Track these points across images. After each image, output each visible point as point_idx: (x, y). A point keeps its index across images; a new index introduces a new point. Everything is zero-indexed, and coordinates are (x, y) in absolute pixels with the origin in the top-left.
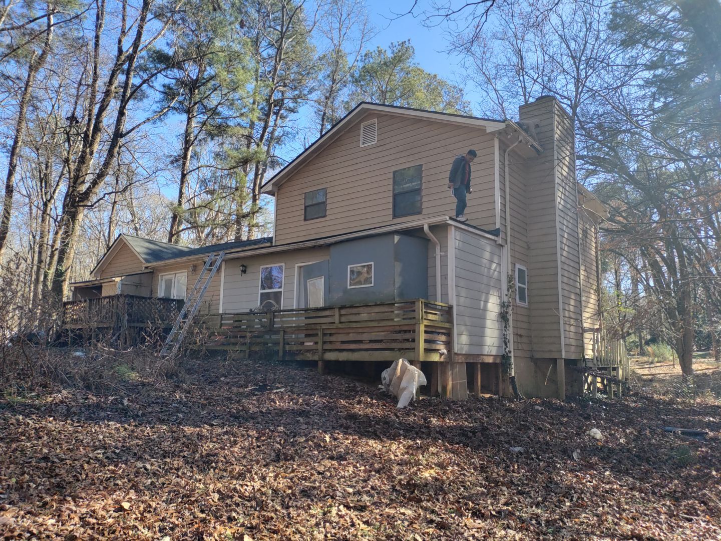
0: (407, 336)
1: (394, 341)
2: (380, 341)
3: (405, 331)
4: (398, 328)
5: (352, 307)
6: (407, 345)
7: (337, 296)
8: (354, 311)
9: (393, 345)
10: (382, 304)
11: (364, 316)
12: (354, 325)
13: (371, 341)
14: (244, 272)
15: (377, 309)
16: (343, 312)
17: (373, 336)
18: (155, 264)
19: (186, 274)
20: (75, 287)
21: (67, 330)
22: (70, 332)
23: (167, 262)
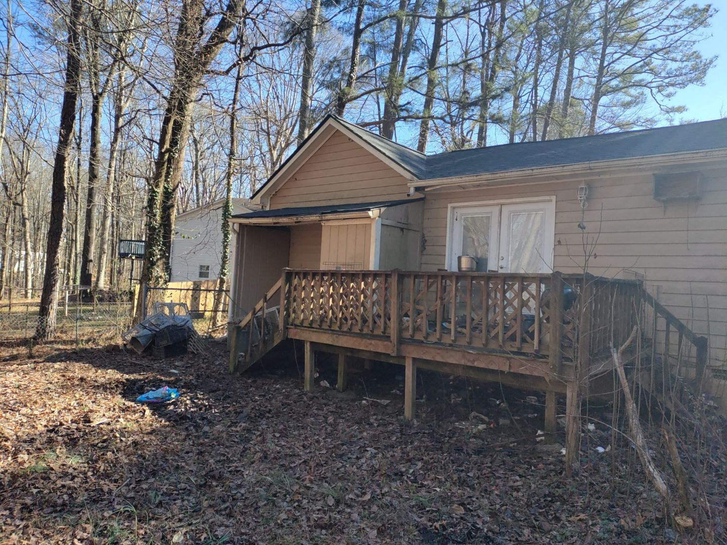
18: (455, 180)
19: (551, 208)
20: (240, 224)
21: (301, 344)
22: (307, 348)
23: (501, 175)
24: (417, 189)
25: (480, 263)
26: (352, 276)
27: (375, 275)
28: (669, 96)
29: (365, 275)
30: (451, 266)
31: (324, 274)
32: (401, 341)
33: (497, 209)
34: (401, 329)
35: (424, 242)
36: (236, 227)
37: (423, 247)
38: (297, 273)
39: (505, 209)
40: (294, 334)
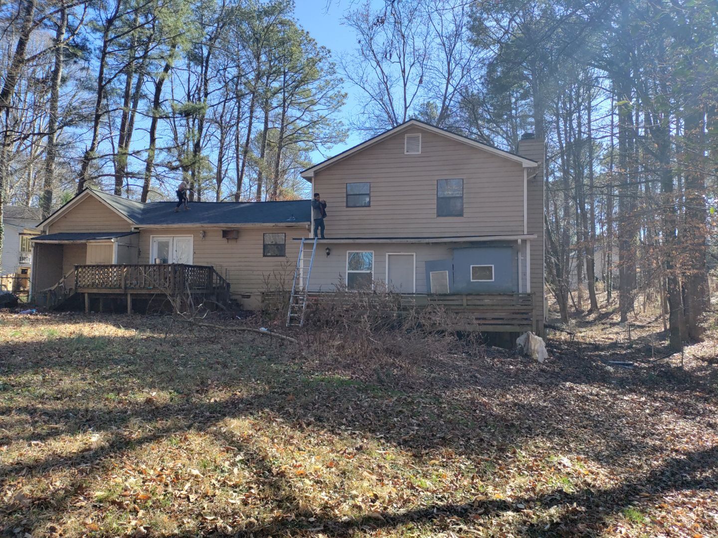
0: (525, 316)
1: (513, 319)
2: (502, 319)
3: (523, 313)
4: (517, 311)
5: (478, 295)
6: (525, 322)
7: (461, 286)
8: (478, 297)
9: (513, 322)
10: (504, 295)
11: (487, 301)
12: (479, 307)
13: (494, 319)
14: (328, 254)
15: (499, 298)
16: (469, 298)
17: (496, 315)
18: (152, 226)
19: (192, 239)
20: (36, 243)
21: (83, 294)
22: (86, 295)
23: (171, 226)
24: (135, 228)
25: (165, 261)
26: (106, 267)
27: (115, 266)
29: (111, 266)
30: (151, 262)
31: (89, 266)
32: (126, 288)
33: (172, 238)
34: (126, 284)
35: (139, 252)
36: (34, 245)
37: (139, 254)
38: (81, 267)
39: (175, 239)
40: (80, 291)
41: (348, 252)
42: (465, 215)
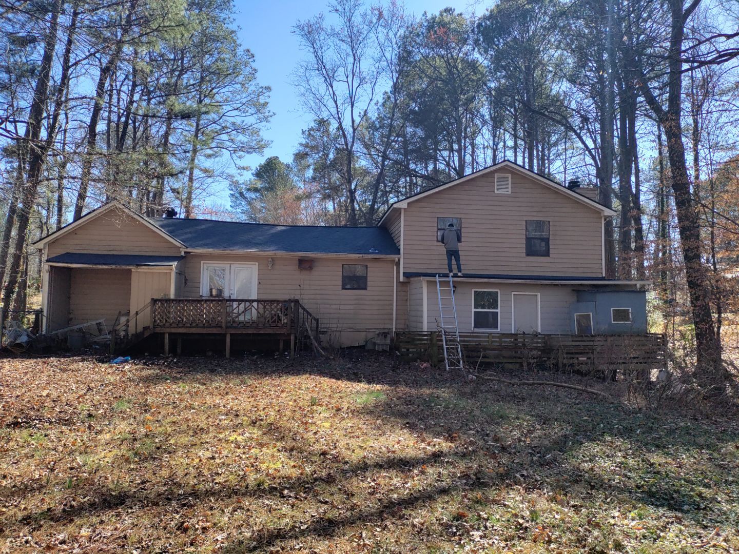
1: (647, 358)
2: (638, 358)
4: (651, 351)
5: (620, 336)
10: (642, 335)
11: (626, 341)
13: (631, 358)
15: (637, 339)
16: (612, 339)
17: (633, 354)
19: (255, 267)
22: (167, 336)
24: (185, 252)
28: (240, 157)
32: (227, 327)
33: (229, 265)
34: (227, 323)
35: (186, 280)
37: (186, 283)
39: (232, 266)
40: (158, 330)
41: (473, 290)
42: (551, 255)
